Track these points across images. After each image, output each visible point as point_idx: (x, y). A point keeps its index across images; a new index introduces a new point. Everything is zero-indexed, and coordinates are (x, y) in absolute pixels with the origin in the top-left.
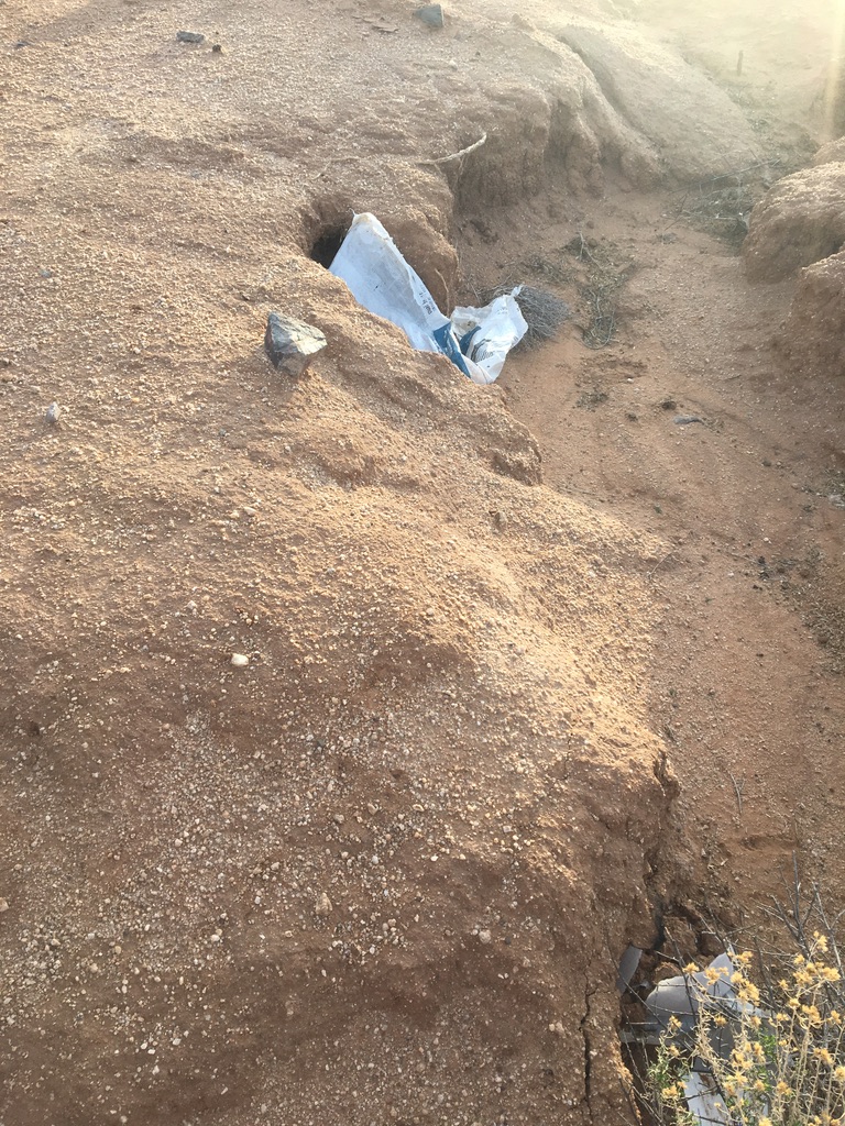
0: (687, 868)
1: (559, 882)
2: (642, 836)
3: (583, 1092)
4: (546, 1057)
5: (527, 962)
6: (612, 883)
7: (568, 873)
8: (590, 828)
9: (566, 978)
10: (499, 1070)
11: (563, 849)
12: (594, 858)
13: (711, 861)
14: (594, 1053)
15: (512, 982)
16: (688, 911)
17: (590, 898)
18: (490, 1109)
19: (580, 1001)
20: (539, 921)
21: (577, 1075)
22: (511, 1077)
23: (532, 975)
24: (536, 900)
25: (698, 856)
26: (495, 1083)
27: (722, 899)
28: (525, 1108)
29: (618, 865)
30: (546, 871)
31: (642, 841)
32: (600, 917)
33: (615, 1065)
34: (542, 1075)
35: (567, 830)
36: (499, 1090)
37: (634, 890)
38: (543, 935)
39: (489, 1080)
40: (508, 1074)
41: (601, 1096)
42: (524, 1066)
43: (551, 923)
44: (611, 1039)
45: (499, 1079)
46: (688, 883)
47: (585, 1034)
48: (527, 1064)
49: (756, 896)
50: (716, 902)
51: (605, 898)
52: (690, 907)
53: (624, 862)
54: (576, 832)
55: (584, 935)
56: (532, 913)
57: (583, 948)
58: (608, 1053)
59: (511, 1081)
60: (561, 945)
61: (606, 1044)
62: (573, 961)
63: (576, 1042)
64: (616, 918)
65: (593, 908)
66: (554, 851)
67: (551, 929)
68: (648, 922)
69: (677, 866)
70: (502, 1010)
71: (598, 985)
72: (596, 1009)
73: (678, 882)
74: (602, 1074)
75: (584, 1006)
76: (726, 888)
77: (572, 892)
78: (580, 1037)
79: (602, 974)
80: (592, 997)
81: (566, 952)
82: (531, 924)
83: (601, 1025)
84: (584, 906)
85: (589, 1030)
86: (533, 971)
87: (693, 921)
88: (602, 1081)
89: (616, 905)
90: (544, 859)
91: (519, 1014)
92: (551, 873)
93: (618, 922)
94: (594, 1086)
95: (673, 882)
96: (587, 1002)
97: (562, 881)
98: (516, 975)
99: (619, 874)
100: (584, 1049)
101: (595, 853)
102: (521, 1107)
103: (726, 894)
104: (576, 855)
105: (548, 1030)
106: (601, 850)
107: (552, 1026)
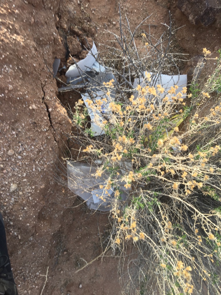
0: (73, 12)
1: (15, 45)
2: (51, 5)
3: (49, 124)
4: (32, 118)
5: (11, 87)
6: (42, 35)
7: (19, 38)
8: (24, 9)
9: (31, 85)
10: (13, 129)
11: (13, 26)
12: (30, 25)
13: (82, 6)
14: (50, 110)
15: (7, 97)
16: (76, 32)
17: (33, 47)
18: (14, 143)
19: (40, 91)
20: (11, 66)
21: (46, 120)
22: (19, 130)
23: (15, 92)
24: (6, 57)
25: (76, 4)
26: (13, 134)
27: (88, 23)
28: (29, 138)
29: (43, 25)
30: (6, 41)
31: (52, 8)
32: (40, 53)
33: (59, 111)
34: (32, 125)
35: (12, 14)
36: (15, 136)
37: (53, 34)
38: (15, 72)
39: (10, 134)
40: (17, 129)
41: (57, 123)
42: (23, 124)
43: (17, 65)
44: (56, 101)
45: (14, 133)
46: (74, 19)
47: (45, 103)
48: (24, 123)
49: (101, 18)
50: (86, 25)
51: (40, 43)
52: (76, 30)
53: (46, 23)
54: (17, 13)
55: (35, 65)
56: (6, 63)
57: (36, 71)
58: (56, 108)
59: (20, 132)
60: (25, 73)
61: (54, 105)
62: (33, 77)
63: (42, 108)
64: (47, 50)
65: (36, 50)
66: (8, 28)
67: (18, 68)
68: (62, 47)
69: (69, 12)
70: (6, 108)
71: (46, 82)
72: (47, 92)
73: (70, 19)
74: (55, 116)
75: (42, 93)
76: (89, 18)
77: (24, 48)
78: (44, 106)
79: (46, 76)
80: (45, 88)
81: (29, 75)
82: (7, 69)
83: (51, 98)
84: (31, 52)
85: (46, 101)
86: (15, 90)
87: (78, 35)
88: (55, 118)
89: (46, 44)
90: (4, 34)
91: (15, 108)
92: (10, 41)
93: (49, 52)
94: (53, 121)
95: (68, 20)
96: (43, 90)
97: (16, 44)
98: (8, 93)
99: (45, 30)
100: (46, 109)
101: (30, 22)
102: (26, 138)
103: (89, 20)
104: (20, 27)
105: (29, 109)
106: (33, 20)
107: (31, 108)
